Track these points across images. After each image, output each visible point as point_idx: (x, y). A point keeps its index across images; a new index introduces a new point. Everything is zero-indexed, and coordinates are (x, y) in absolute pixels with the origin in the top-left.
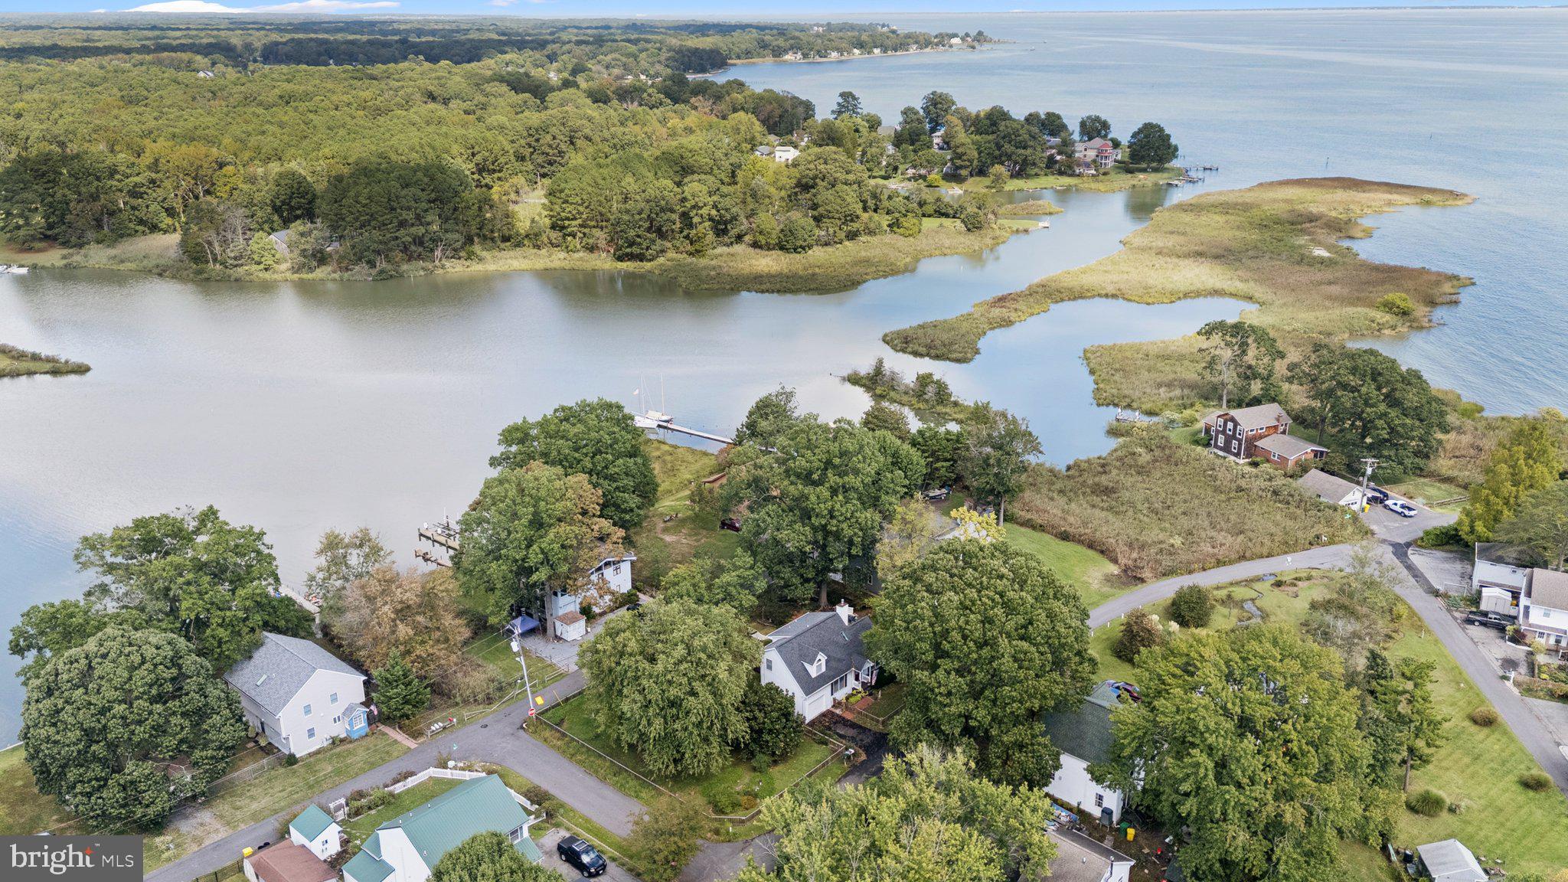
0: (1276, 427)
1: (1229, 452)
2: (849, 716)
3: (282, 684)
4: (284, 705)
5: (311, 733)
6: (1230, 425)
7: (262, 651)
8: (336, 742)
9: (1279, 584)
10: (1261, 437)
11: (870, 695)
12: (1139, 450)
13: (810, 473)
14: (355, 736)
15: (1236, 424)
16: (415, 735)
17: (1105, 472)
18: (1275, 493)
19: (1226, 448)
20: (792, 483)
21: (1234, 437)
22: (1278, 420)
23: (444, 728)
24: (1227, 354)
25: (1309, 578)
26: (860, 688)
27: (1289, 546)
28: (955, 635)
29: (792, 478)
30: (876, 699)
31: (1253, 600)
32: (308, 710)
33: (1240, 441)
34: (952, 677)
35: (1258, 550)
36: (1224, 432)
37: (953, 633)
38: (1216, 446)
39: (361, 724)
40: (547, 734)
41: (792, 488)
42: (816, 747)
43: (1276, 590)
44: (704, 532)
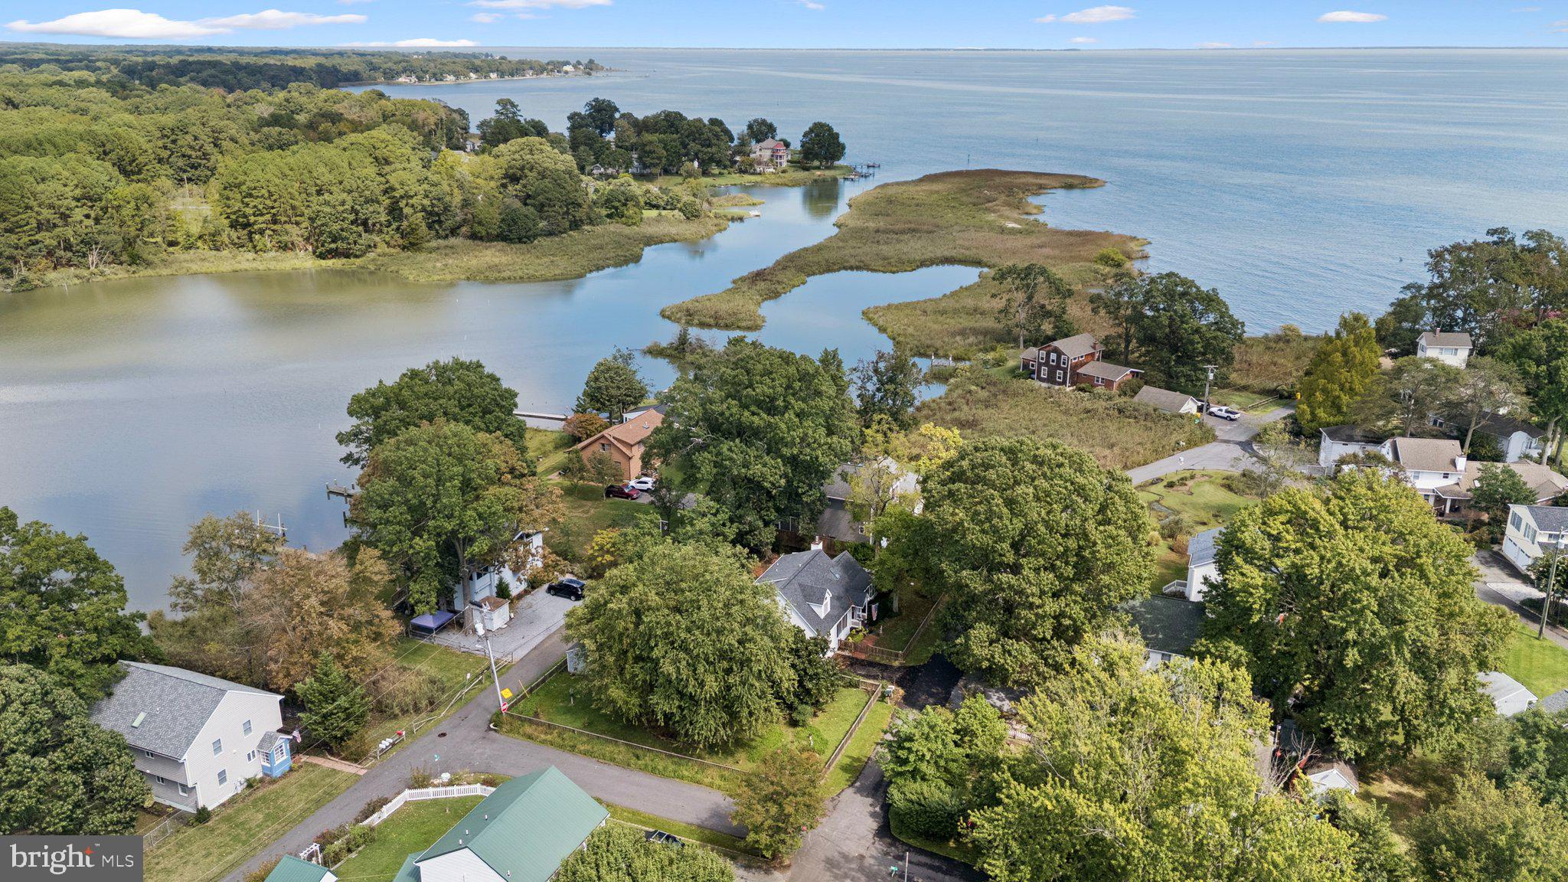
0: (1093, 354)
1: (1055, 383)
2: (863, 657)
3: (174, 719)
4: (188, 745)
5: (222, 777)
6: (1053, 356)
7: (126, 684)
8: (250, 784)
9: (1171, 485)
10: (1082, 365)
11: (870, 632)
12: (973, 388)
13: (773, 399)
14: (277, 773)
15: (1059, 353)
16: (356, 758)
17: (955, 409)
18: (1120, 411)
19: (1051, 379)
20: (753, 414)
21: (1058, 367)
22: (1094, 348)
23: (393, 745)
24: (1020, 296)
25: (1192, 477)
26: (860, 627)
27: (1159, 454)
28: (1042, 528)
29: (753, 408)
30: (878, 635)
31: (1158, 501)
32: (217, 746)
33: (1065, 370)
34: (1042, 574)
35: (1135, 458)
36: (1047, 364)
37: (1039, 526)
38: (1040, 379)
39: (282, 759)
40: (528, 729)
41: (756, 419)
42: (845, 691)
43: (1170, 490)
44: (589, 503)
